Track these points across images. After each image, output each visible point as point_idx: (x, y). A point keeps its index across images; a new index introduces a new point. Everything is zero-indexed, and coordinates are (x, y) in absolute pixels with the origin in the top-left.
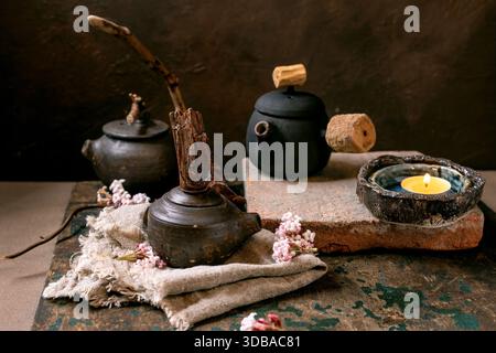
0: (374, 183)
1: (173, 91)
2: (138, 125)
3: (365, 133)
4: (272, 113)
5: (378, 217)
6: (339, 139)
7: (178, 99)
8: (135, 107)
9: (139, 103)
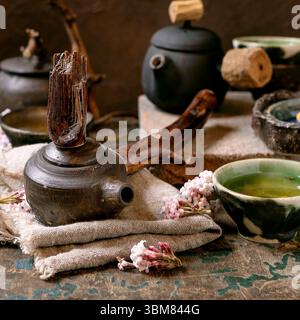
0: (269, 115)
1: (70, 26)
2: (35, 61)
3: (261, 68)
4: (167, 46)
5: (274, 149)
6: (235, 73)
7: (74, 35)
8: (32, 43)
9: (37, 39)
